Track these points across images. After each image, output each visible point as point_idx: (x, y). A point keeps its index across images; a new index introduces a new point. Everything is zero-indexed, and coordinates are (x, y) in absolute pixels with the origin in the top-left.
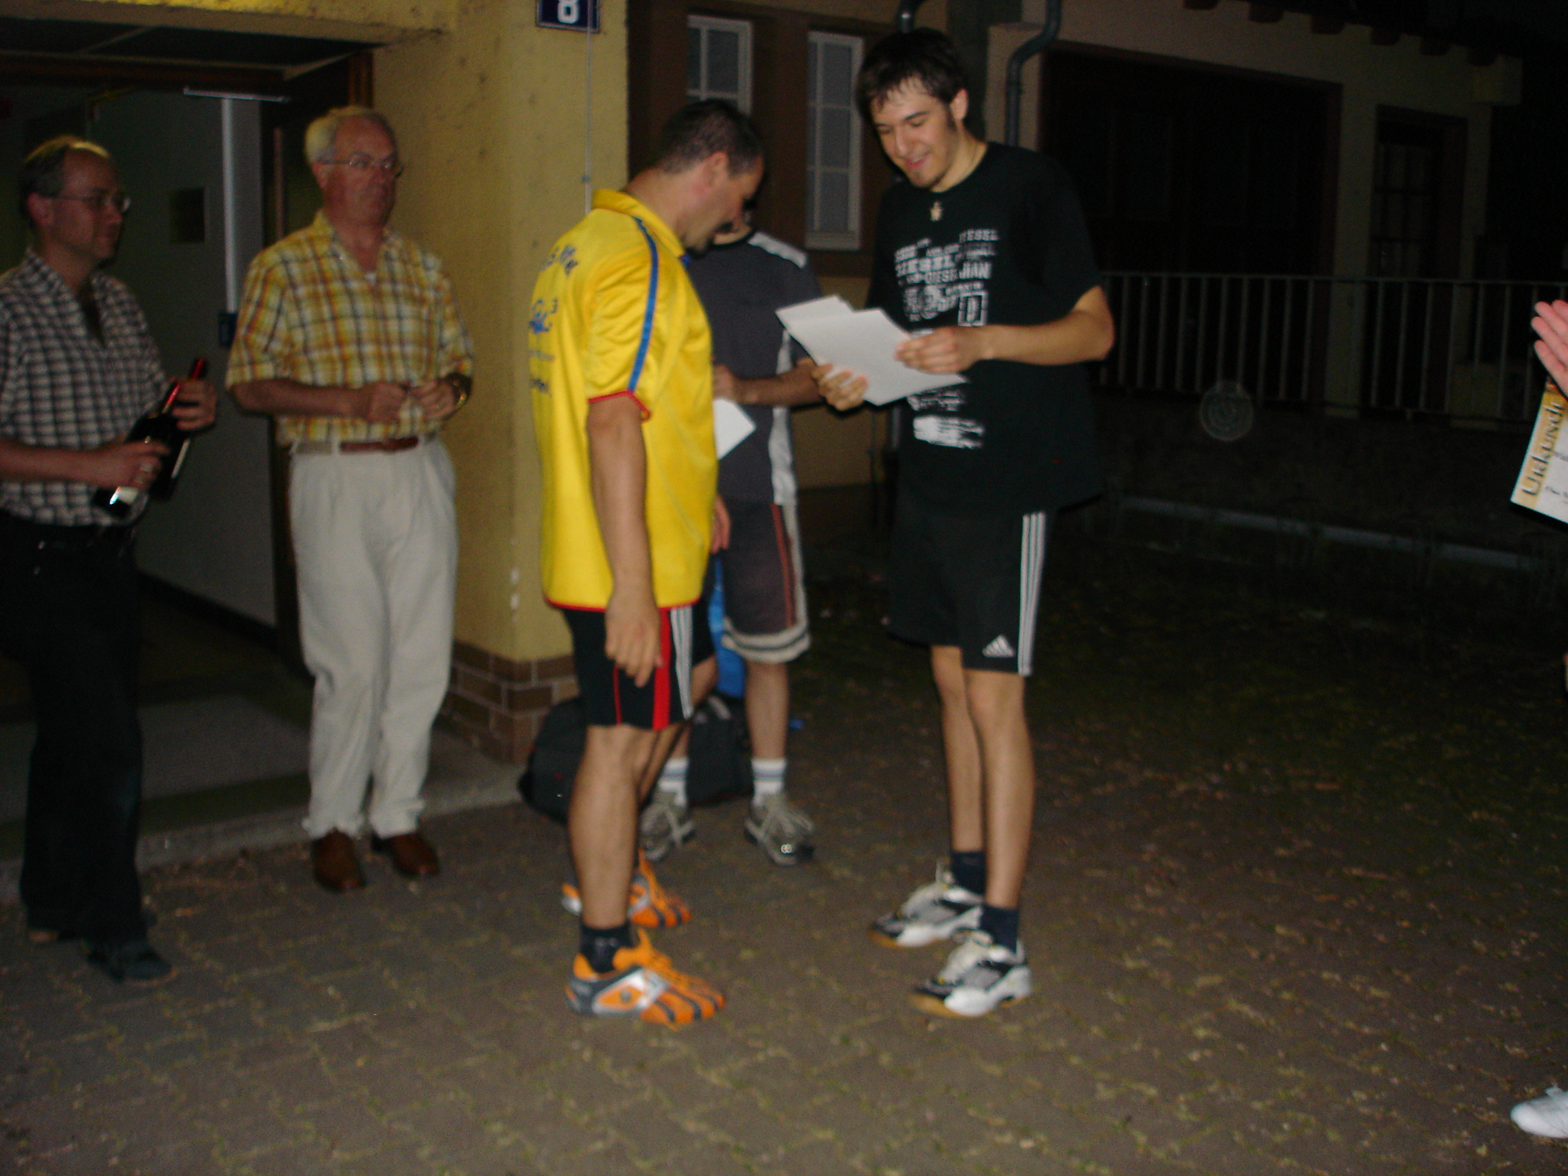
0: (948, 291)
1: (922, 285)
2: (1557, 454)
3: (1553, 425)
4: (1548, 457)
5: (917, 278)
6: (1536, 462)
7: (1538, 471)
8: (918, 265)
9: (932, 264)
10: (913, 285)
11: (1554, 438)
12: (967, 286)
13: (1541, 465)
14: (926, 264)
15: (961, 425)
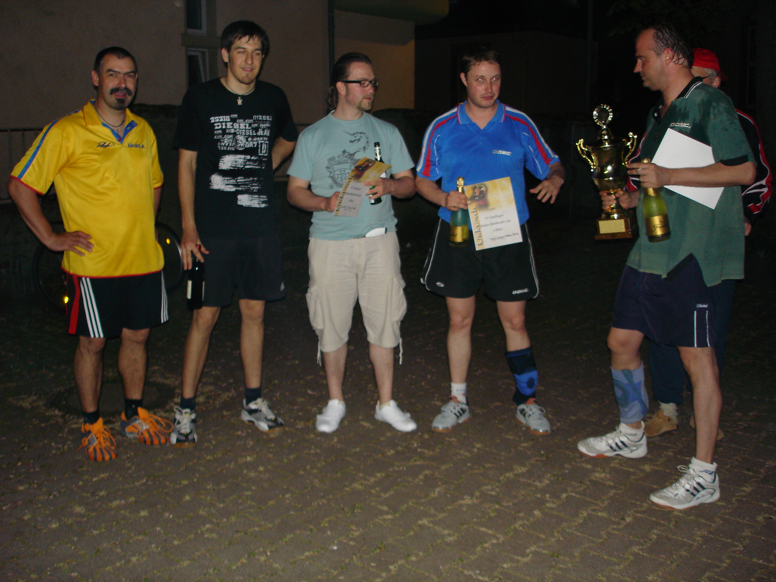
0: (250, 139)
1: (235, 134)
2: (482, 226)
3: (476, 217)
4: (479, 229)
5: (233, 131)
6: (477, 233)
7: (479, 236)
8: (232, 125)
9: (240, 126)
10: (230, 134)
11: (478, 221)
12: (261, 138)
13: (479, 233)
14: (236, 126)
15: (259, 197)
